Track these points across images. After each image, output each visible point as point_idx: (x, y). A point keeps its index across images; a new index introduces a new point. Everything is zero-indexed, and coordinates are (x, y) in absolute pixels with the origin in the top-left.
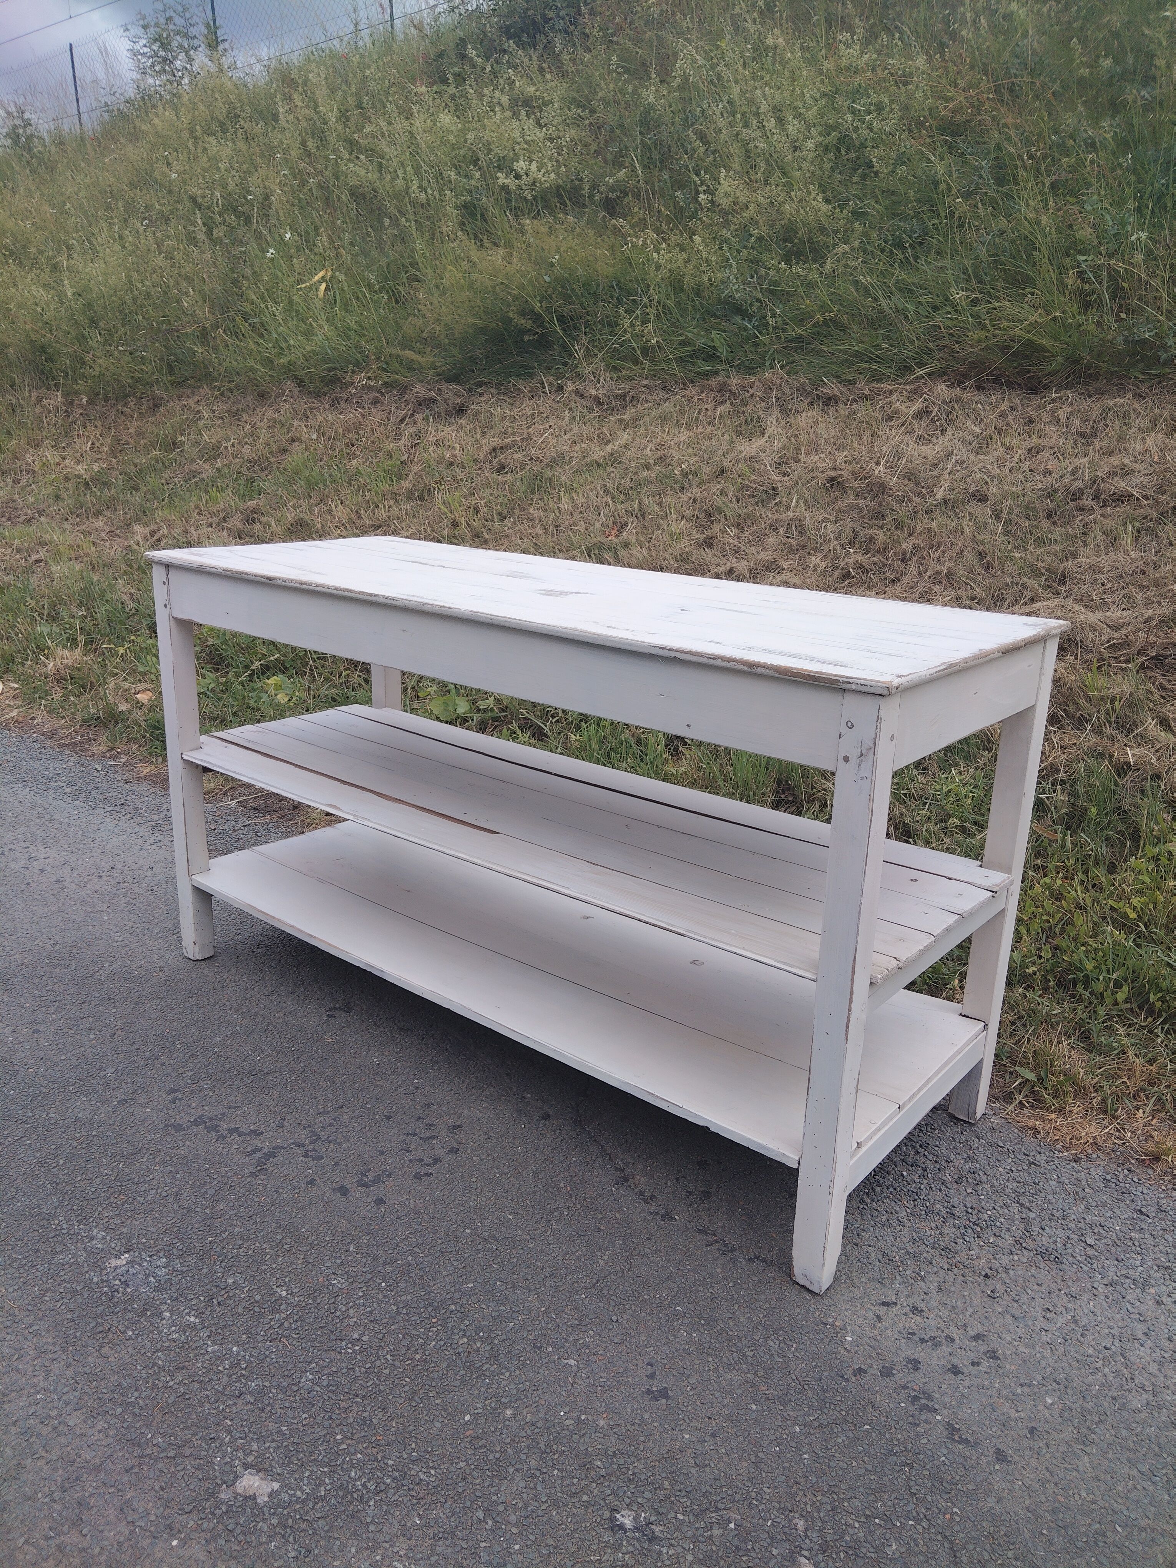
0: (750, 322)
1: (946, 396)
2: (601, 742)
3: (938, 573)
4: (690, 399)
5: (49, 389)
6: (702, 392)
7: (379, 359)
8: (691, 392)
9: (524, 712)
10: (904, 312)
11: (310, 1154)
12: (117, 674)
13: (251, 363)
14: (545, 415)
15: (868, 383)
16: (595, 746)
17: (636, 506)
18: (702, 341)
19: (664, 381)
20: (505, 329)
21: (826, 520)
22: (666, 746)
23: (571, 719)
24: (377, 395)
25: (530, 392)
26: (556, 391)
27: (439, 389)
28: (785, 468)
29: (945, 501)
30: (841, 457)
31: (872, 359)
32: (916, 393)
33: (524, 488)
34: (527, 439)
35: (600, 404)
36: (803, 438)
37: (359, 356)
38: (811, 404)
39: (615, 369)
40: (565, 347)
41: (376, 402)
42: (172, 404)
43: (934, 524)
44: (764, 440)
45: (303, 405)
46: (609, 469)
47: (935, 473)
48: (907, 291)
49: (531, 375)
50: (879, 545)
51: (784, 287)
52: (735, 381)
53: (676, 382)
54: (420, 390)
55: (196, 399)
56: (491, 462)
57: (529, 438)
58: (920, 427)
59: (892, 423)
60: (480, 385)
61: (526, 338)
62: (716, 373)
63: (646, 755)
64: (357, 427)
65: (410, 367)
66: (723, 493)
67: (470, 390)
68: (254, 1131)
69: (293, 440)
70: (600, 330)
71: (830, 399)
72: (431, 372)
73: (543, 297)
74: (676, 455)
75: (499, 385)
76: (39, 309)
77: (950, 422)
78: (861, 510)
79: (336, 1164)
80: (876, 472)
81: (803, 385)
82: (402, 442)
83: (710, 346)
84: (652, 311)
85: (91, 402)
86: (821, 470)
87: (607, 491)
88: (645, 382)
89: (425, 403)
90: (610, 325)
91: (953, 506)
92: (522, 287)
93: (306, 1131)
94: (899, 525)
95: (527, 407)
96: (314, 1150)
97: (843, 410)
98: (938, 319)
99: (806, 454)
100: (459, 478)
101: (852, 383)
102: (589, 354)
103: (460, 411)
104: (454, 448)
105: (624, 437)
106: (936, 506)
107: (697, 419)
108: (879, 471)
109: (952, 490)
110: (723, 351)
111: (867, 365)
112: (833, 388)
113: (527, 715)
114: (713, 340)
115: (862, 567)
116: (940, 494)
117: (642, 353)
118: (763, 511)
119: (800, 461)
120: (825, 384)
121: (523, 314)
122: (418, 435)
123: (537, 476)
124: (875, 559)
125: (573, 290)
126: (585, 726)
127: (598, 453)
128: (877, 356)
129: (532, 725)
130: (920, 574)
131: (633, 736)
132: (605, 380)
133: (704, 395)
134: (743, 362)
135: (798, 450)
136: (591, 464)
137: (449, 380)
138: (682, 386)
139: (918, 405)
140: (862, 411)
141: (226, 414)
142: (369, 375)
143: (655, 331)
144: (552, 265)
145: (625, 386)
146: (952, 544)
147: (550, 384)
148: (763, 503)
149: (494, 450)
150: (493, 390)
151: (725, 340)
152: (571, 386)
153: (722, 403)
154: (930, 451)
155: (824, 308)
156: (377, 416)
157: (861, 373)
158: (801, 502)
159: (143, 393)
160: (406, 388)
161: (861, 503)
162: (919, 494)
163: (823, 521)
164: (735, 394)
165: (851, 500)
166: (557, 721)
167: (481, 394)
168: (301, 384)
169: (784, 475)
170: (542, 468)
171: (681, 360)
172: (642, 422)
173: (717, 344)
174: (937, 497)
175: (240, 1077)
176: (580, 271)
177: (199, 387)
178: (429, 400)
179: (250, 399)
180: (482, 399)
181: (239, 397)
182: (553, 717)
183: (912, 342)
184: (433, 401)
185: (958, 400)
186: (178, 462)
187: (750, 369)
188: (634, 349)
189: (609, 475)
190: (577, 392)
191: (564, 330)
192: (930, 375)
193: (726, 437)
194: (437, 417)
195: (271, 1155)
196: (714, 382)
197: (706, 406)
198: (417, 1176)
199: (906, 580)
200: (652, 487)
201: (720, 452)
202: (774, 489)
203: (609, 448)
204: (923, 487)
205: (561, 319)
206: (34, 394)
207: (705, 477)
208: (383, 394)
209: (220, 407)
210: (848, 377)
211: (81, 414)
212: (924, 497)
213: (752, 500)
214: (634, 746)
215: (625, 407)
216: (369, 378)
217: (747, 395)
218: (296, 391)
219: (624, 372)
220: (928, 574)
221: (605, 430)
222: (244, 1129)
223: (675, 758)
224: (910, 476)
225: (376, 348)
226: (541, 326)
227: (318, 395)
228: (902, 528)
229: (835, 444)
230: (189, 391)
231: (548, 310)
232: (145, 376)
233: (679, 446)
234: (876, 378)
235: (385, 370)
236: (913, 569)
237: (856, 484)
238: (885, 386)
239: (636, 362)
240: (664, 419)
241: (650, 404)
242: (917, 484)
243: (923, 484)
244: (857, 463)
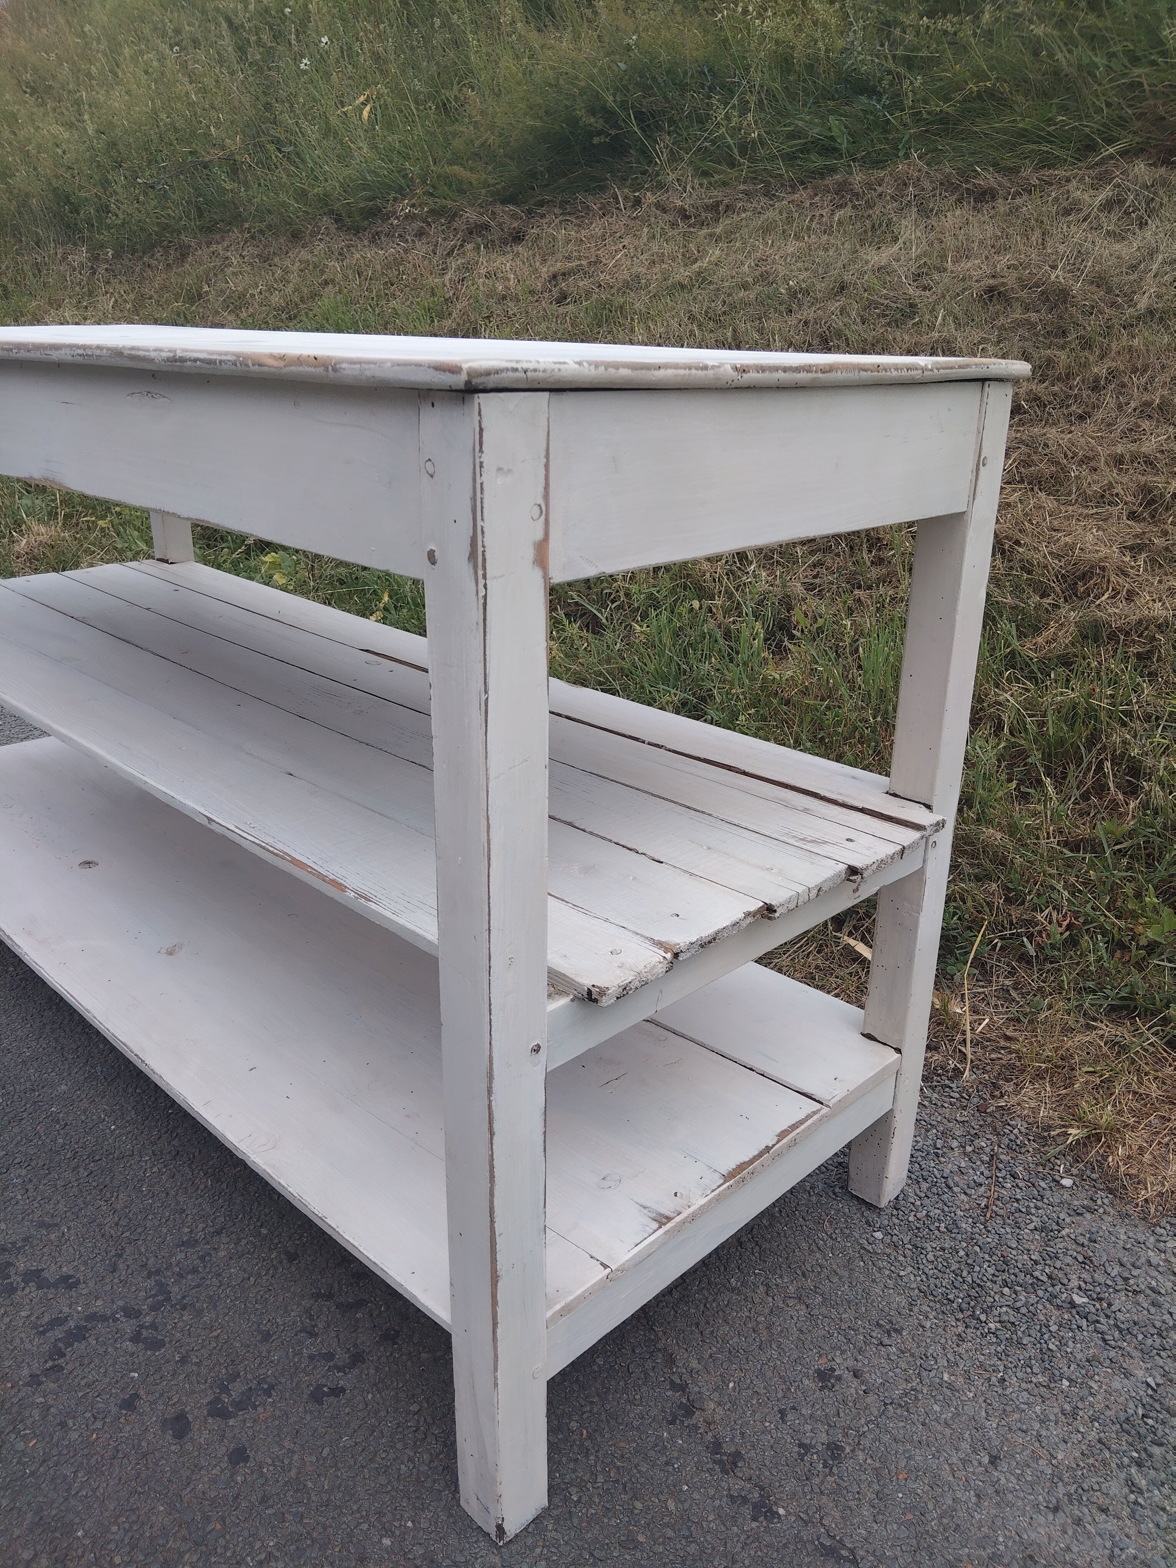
0: (879, 101)
1: (1147, 178)
2: (677, 634)
3: (1147, 404)
4: (800, 205)
5: (75, 244)
6: (816, 195)
7: (424, 182)
8: (801, 195)
9: (574, 594)
10: (1089, 70)
11: (144, 1333)
12: (94, 552)
13: (283, 197)
14: (618, 235)
15: (1036, 169)
16: (667, 640)
17: (729, 334)
18: (816, 131)
19: (767, 184)
20: (572, 133)
21: (984, 340)
22: (766, 640)
23: (636, 605)
24: (424, 225)
25: (600, 209)
26: (633, 206)
27: (493, 213)
28: (925, 281)
29: (1151, 312)
30: (1005, 260)
31: (1042, 137)
32: (1102, 179)
33: (589, 320)
34: (596, 263)
35: (686, 217)
36: (949, 241)
37: (403, 181)
38: (959, 201)
39: (705, 174)
40: (643, 151)
41: (420, 234)
42: (200, 252)
43: (1136, 342)
44: (896, 248)
45: (339, 244)
46: (695, 291)
47: (1135, 276)
48: (1094, 39)
49: (603, 189)
50: (1061, 369)
51: (924, 53)
52: (858, 178)
53: (782, 185)
54: (471, 215)
55: (226, 244)
56: (550, 291)
57: (597, 262)
58: (1110, 222)
59: (1070, 218)
60: (541, 204)
61: (596, 140)
62: (833, 170)
63: (737, 653)
64: (398, 262)
65: (461, 188)
66: (843, 310)
67: (530, 212)
68: (65, 1279)
69: (326, 283)
70: (687, 128)
71: (984, 193)
72: (483, 191)
73: (617, 89)
74: (782, 271)
75: (563, 204)
76: (59, 151)
77: (1151, 212)
78: (1033, 326)
79: (184, 1360)
80: (1053, 277)
81: (948, 176)
82: (447, 277)
83: (826, 137)
84: (753, 99)
85: (117, 256)
86: (975, 278)
87: (692, 318)
88: (742, 187)
89: (477, 230)
90: (701, 122)
91: (1161, 318)
92: (592, 78)
93: (151, 1283)
94: (1086, 344)
95: (597, 227)
96: (154, 1326)
97: (1002, 206)
98: (1139, 72)
99: (954, 262)
100: (511, 313)
101: (1014, 171)
102: (674, 158)
103: (518, 238)
104: (508, 280)
105: (714, 253)
106: (1139, 318)
107: (809, 228)
108: (1058, 276)
109: (1159, 296)
110: (844, 143)
111: (1034, 147)
112: (988, 178)
113: (577, 599)
114: (830, 129)
115: (1037, 398)
116: (1143, 303)
117: (740, 152)
118: (898, 334)
119: (945, 270)
120: (979, 174)
121: (592, 112)
122: (467, 268)
123: (604, 304)
124: (1056, 388)
125: (654, 79)
126: (654, 614)
127: (682, 274)
128: (1049, 134)
129: (585, 613)
130: (1120, 407)
131: (720, 627)
132: (693, 188)
133: (817, 198)
134: (869, 153)
135: (943, 257)
136: (673, 286)
137: (504, 202)
138: (789, 189)
139: (1105, 193)
140: (1028, 206)
141: (257, 260)
142: (413, 201)
143: (756, 122)
144: (628, 48)
145: (717, 194)
146: (1163, 367)
147: (626, 198)
148: (896, 323)
149: (554, 277)
150: (557, 210)
151: (846, 128)
152: (650, 198)
153: (841, 207)
154: (1128, 250)
155: (979, 76)
156: (421, 249)
157: (1025, 158)
158: (950, 320)
159: (170, 242)
160: (455, 215)
161: (1034, 316)
162: (1113, 304)
163: (980, 343)
164: (857, 194)
165: (1018, 314)
166: (618, 608)
167: (543, 216)
168: (338, 220)
169: (925, 288)
170: (612, 295)
171: (789, 158)
172: (738, 235)
173: (835, 132)
174: (1138, 307)
175: (73, 1164)
176: (664, 56)
177: (229, 230)
178: (481, 226)
179: (282, 241)
180: (544, 221)
181: (270, 239)
182: (613, 602)
183: (1099, 111)
184: (486, 227)
185: (1164, 183)
186: (201, 314)
187: (878, 163)
188: (729, 147)
189: (695, 299)
190: (658, 205)
191: (642, 129)
192: (1123, 153)
193: (847, 245)
194: (490, 246)
195: (79, 1334)
196: (829, 181)
197: (821, 212)
198: (317, 1396)
199: (1099, 415)
200: (751, 310)
201: (840, 264)
202: (911, 306)
203: (696, 267)
204: (1118, 296)
205: (640, 117)
206: (60, 251)
207: (819, 295)
208: (429, 224)
209: (250, 251)
210: (1009, 164)
211: (106, 270)
212: (1119, 306)
213: (883, 321)
214: (721, 641)
215: (717, 220)
216: (413, 206)
217: (875, 194)
218: (333, 228)
219: (717, 177)
220: (1133, 405)
221: (692, 247)
222: (51, 1274)
223: (777, 657)
224: (1100, 281)
225: (421, 169)
226: (616, 126)
227: (357, 230)
228: (1090, 348)
229: (993, 247)
230: (218, 237)
231: (623, 105)
232: (173, 222)
233: (785, 260)
234: (1048, 162)
235: (432, 195)
236: (1110, 400)
237: (1024, 294)
238: (1060, 173)
239: (732, 164)
240: (766, 230)
241: (749, 214)
242: (1109, 291)
243: (1117, 292)
244: (1024, 269)
